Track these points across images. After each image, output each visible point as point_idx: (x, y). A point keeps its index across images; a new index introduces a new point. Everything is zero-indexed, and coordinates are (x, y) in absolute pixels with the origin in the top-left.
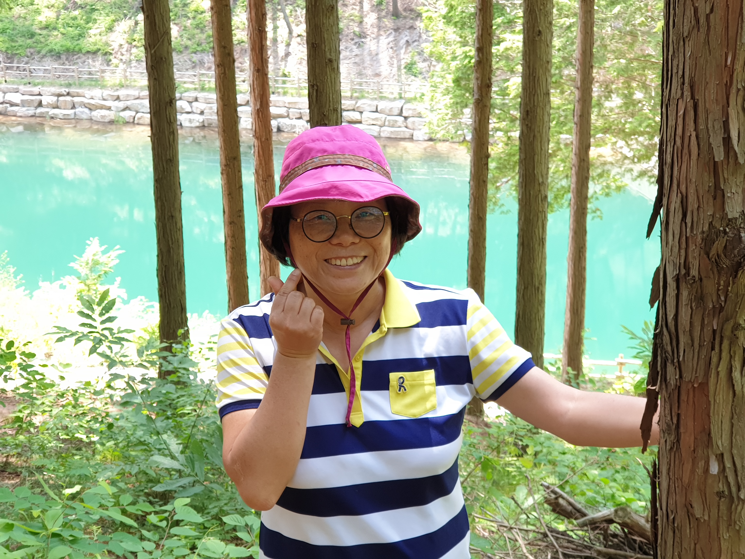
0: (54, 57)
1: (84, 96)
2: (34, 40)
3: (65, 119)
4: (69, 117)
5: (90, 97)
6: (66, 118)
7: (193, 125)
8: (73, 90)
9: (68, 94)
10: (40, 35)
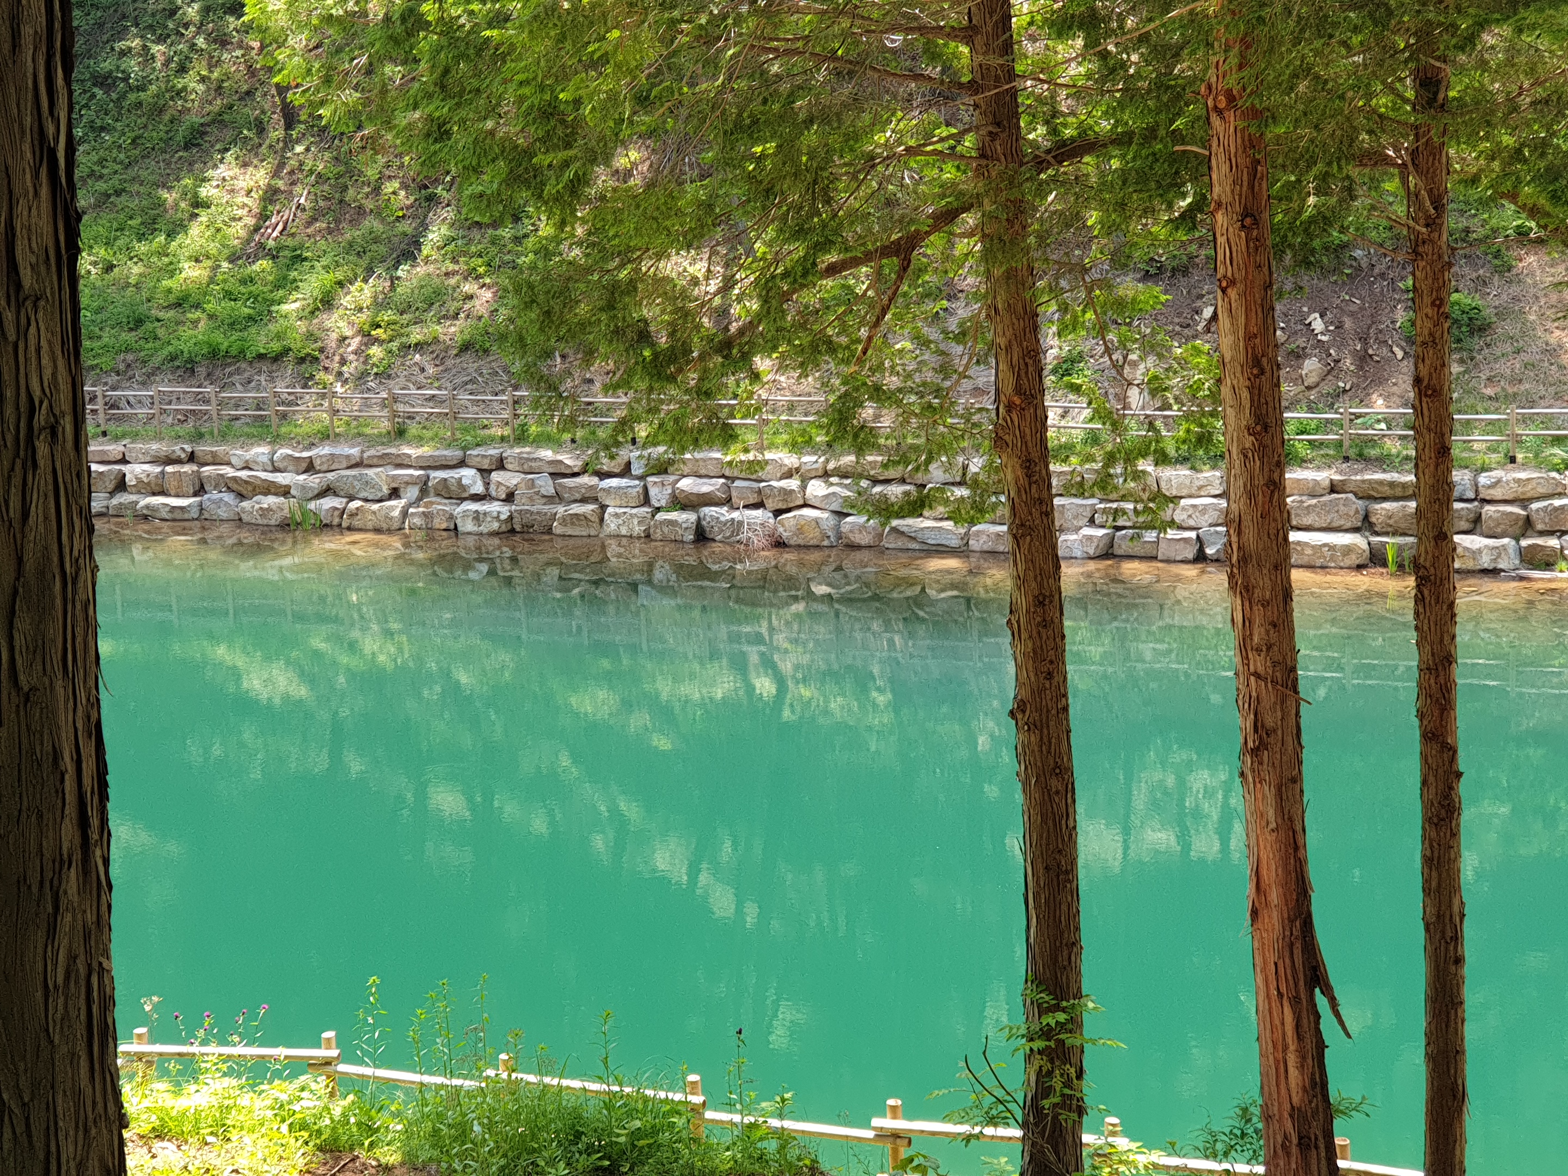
0: (180, 372)
1: (229, 464)
2: (140, 332)
3: (174, 520)
4: (186, 516)
5: (242, 465)
6: (178, 519)
7: (484, 529)
8: (203, 449)
9: (192, 458)
10: (158, 320)
